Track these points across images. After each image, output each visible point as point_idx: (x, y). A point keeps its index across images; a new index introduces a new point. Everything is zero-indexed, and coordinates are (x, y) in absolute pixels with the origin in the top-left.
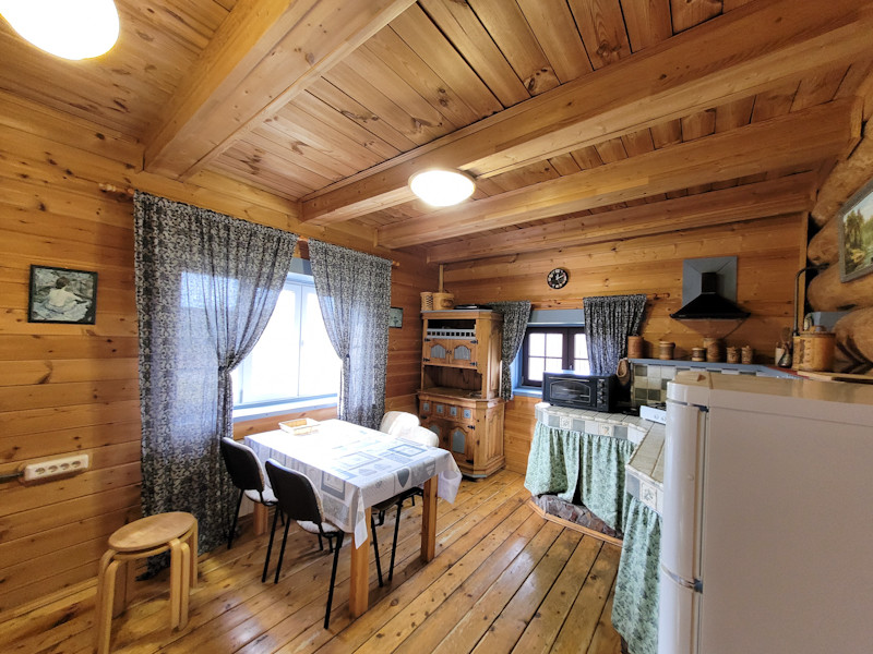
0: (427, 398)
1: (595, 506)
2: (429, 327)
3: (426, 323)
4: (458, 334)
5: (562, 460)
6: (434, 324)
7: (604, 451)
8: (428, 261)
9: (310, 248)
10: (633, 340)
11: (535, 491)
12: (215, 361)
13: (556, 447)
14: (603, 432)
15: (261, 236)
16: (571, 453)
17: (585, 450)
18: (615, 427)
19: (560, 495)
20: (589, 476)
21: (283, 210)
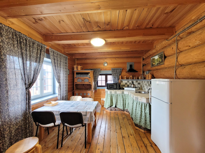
0: (77, 92)
1: (119, 107)
2: (76, 74)
3: (75, 73)
4: (85, 76)
5: (112, 100)
6: (77, 74)
7: (120, 97)
8: (74, 58)
9: (50, 50)
10: (120, 76)
11: (107, 107)
12: (24, 86)
13: (111, 98)
14: (120, 93)
15: (36, 45)
16: (114, 98)
17: (117, 97)
18: (122, 92)
19: (112, 107)
20: (118, 101)
21: (39, 37)
